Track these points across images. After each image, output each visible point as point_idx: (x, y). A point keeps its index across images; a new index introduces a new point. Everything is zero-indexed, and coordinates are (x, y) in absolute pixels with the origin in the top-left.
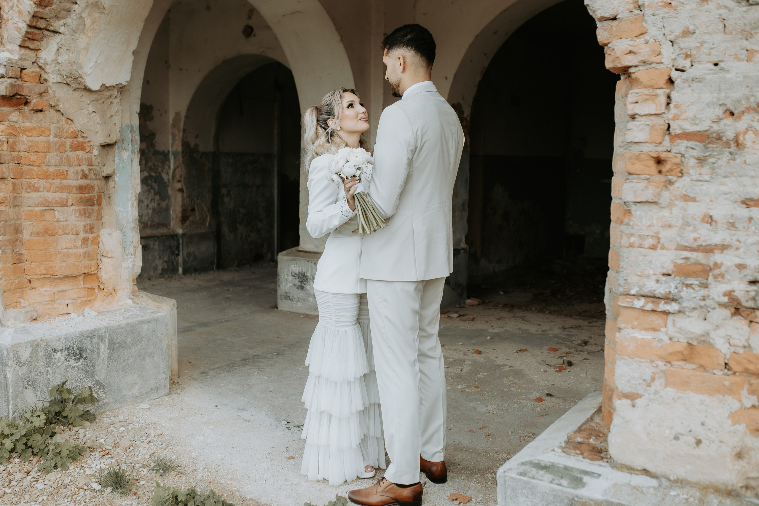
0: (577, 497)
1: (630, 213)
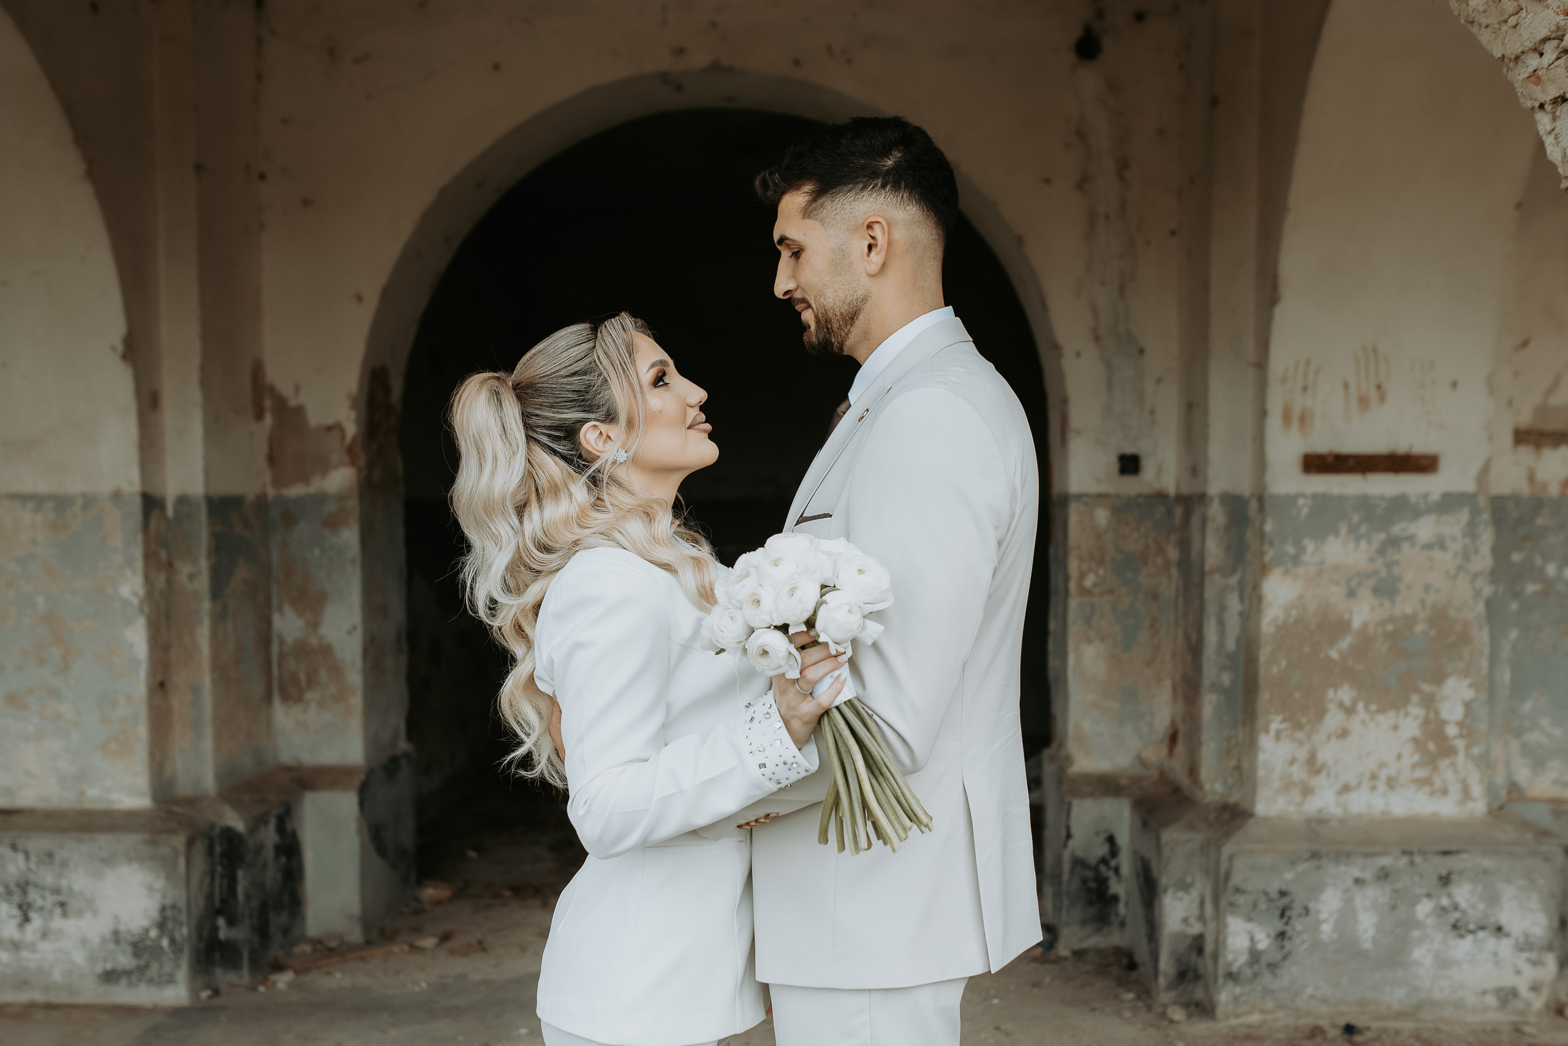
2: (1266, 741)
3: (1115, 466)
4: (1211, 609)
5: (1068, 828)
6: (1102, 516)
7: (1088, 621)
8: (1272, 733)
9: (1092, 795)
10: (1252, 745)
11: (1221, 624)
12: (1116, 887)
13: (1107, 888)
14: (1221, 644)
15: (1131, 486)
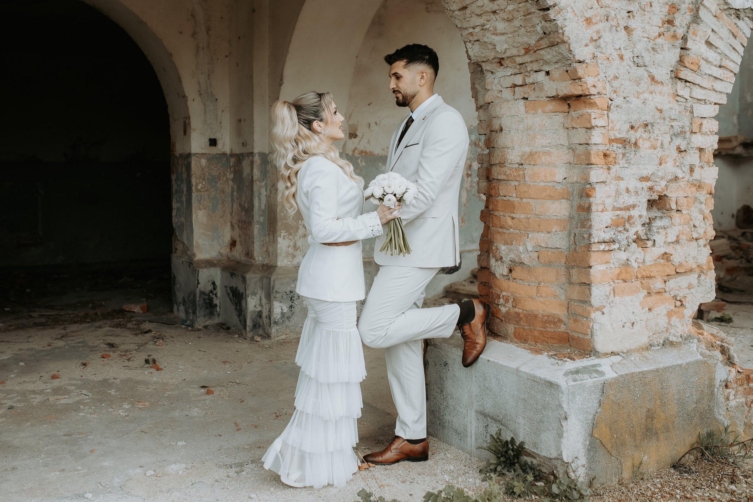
0: (606, 381)
1: (595, 189)
2: (280, 240)
3: (208, 143)
4: (256, 194)
5: (198, 280)
6: (204, 162)
7: (199, 202)
8: (282, 237)
9: (206, 267)
10: (274, 241)
11: (260, 199)
12: (216, 301)
13: (213, 301)
14: (260, 207)
15: (214, 151)
